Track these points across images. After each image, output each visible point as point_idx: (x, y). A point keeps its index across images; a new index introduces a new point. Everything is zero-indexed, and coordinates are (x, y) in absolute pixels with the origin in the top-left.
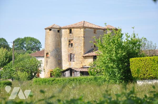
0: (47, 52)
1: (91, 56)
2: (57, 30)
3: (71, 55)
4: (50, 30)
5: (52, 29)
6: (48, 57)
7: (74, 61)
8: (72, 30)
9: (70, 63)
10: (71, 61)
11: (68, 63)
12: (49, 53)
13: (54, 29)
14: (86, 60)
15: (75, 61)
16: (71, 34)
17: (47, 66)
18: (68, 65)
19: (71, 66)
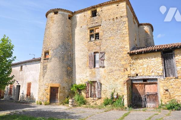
0: (47, 49)
2: (67, 14)
3: (95, 56)
4: (56, 13)
5: (60, 12)
6: (48, 59)
7: (104, 67)
8: (98, 10)
9: (92, 71)
10: (95, 66)
11: (88, 72)
12: (50, 52)
13: (62, 12)
14: (140, 61)
16: (95, 18)
17: (44, 77)
19: (95, 77)
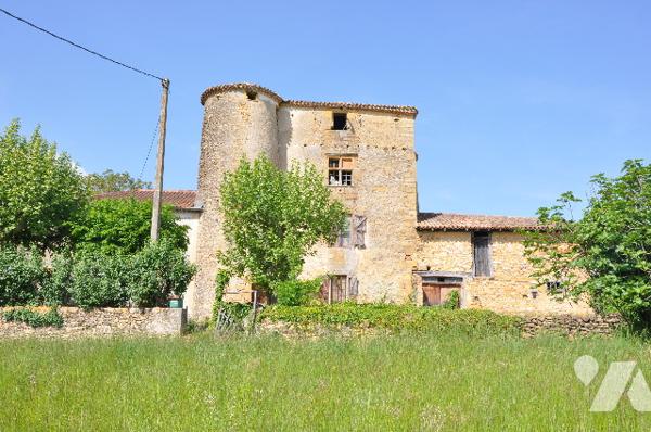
1: (462, 230)
2: (273, 103)
4: (252, 96)
7: (363, 247)
8: (350, 116)
9: (336, 252)
14: (435, 244)
15: (366, 243)
16: (341, 133)
18: (326, 261)
19: (343, 266)
